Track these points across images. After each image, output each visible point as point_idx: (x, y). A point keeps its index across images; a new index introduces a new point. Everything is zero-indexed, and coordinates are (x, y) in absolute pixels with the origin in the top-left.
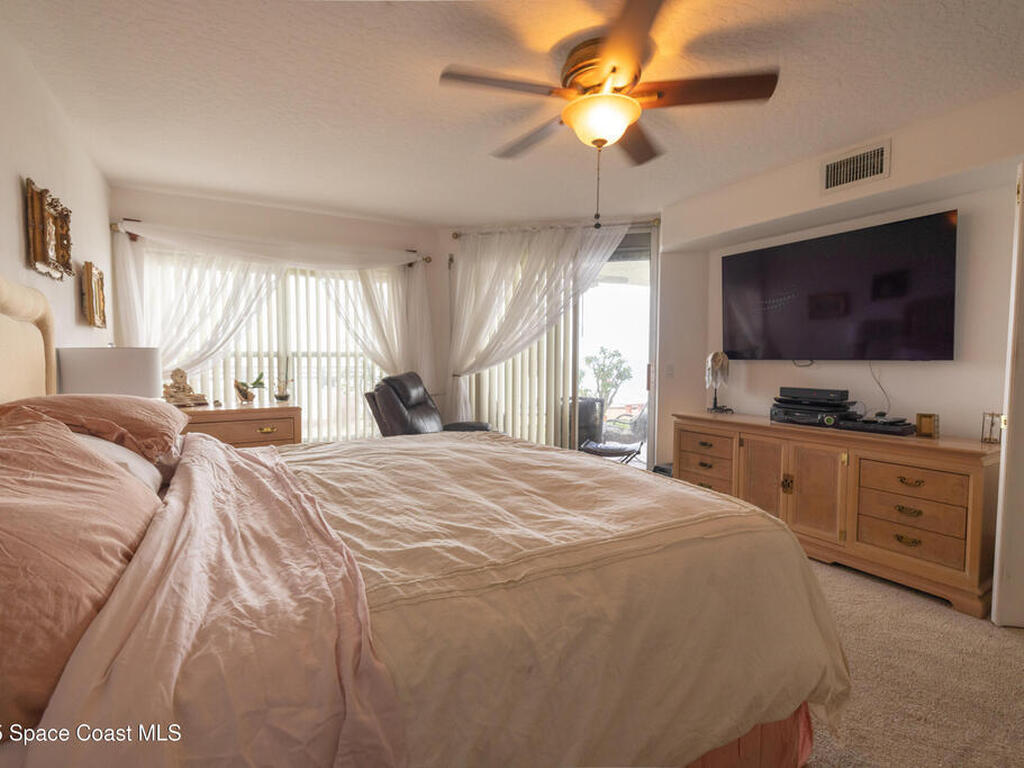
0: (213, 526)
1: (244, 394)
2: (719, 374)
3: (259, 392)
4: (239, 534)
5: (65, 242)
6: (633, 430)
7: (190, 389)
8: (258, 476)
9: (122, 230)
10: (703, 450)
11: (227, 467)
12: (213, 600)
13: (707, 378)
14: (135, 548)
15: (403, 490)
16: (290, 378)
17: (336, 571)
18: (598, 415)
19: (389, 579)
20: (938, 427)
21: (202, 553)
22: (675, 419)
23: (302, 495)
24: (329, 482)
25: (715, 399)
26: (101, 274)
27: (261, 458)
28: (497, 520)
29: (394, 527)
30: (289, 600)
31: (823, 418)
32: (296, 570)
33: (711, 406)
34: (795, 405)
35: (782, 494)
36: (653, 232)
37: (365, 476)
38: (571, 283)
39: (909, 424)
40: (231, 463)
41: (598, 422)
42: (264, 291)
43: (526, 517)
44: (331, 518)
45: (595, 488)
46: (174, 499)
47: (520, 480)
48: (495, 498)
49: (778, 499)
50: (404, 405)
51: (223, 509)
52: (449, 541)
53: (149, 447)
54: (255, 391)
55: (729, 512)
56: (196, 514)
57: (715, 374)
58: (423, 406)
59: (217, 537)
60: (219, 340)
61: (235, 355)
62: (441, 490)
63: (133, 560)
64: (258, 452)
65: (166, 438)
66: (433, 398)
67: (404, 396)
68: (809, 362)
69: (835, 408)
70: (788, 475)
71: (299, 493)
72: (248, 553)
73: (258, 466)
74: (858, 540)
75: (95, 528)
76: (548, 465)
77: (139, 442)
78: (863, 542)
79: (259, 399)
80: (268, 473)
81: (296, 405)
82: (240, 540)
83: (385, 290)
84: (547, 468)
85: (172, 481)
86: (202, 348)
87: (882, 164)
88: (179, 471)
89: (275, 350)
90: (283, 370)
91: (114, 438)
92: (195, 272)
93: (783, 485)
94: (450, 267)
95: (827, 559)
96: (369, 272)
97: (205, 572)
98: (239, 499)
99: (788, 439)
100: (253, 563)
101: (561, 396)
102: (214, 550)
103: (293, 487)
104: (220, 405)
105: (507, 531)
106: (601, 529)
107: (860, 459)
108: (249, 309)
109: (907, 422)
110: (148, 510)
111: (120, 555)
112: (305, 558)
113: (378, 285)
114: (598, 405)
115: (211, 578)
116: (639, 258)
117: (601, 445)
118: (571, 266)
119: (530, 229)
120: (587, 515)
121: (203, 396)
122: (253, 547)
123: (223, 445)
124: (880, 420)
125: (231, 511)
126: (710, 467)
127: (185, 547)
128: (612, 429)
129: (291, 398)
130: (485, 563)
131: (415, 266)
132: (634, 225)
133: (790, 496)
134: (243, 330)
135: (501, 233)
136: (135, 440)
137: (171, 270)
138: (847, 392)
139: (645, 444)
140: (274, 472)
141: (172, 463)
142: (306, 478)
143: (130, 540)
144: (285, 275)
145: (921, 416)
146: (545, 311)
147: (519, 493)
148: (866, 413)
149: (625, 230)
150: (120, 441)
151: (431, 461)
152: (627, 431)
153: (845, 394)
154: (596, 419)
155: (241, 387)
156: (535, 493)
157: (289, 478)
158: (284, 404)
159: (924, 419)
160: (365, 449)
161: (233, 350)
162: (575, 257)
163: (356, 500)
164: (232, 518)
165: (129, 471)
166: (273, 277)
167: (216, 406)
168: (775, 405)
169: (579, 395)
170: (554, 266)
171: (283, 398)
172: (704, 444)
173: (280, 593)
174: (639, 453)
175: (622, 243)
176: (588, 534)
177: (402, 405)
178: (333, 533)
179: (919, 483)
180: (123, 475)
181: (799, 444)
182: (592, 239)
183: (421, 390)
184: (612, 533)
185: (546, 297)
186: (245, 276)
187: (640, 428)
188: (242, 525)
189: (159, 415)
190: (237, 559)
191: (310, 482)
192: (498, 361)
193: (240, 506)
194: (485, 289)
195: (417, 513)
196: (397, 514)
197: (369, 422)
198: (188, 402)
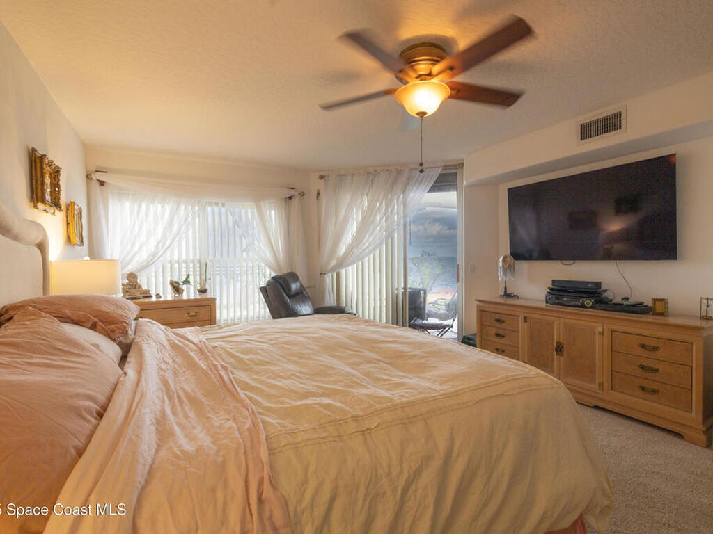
0: (158, 389)
1: (176, 288)
2: (508, 270)
3: (187, 288)
4: (176, 395)
5: (57, 189)
6: (447, 310)
7: (140, 287)
8: (188, 350)
9: (94, 179)
10: (498, 324)
11: (166, 343)
12: (159, 446)
13: (499, 274)
14: (105, 408)
15: (289, 360)
16: (208, 277)
17: (244, 422)
18: (422, 300)
19: (282, 429)
20: (668, 308)
21: (150, 410)
22: (477, 302)
23: (219, 365)
24: (238, 354)
25: (506, 288)
26: (80, 209)
27: (190, 337)
28: (356, 383)
29: (283, 389)
30: (211, 445)
31: (583, 302)
32: (216, 421)
33: (503, 293)
34: (562, 293)
35: (555, 356)
36: (459, 171)
37: (262, 350)
38: (402, 208)
39: (646, 306)
40: (169, 340)
41: (422, 305)
42: (190, 218)
43: (377, 380)
44: (240, 382)
45: (423, 357)
46: (130, 369)
47: (371, 351)
48: (353, 365)
49: (553, 360)
50: (288, 295)
51: (164, 376)
52: (323, 399)
53: (113, 331)
54: (184, 287)
55: (521, 375)
56: (146, 382)
57: (505, 271)
58: (301, 295)
59: (161, 397)
60: (159, 252)
61: (171, 262)
62: (315, 360)
63: (104, 418)
64: (187, 331)
65: (125, 324)
66: (307, 290)
67: (287, 289)
68: (572, 262)
69: (591, 294)
70: (560, 343)
71: (216, 363)
72: (182, 408)
73: (188, 343)
74: (612, 389)
75: (78, 396)
76: (390, 339)
77: (106, 328)
78: (616, 391)
79: (187, 292)
80: (195, 348)
81: (212, 296)
82: (176, 400)
83: (273, 215)
84: (388, 342)
85: (129, 355)
86: (148, 258)
87: (620, 123)
88: (133, 347)
89: (198, 257)
90: (203, 272)
91: (90, 325)
92: (144, 205)
93: (556, 350)
94: (317, 199)
95: (591, 403)
96: (262, 203)
97: (153, 424)
98: (175, 368)
99: (559, 317)
100: (186, 417)
101: (396, 287)
102: (159, 407)
103: (212, 359)
104: (160, 297)
105: (364, 391)
106: (430, 388)
107: (612, 331)
108: (180, 231)
109: (645, 304)
110: (113, 380)
111: (95, 414)
112: (222, 412)
113: (268, 212)
114: (422, 292)
115: (157, 428)
116: (449, 190)
117: (425, 322)
118: (402, 196)
119: (373, 172)
120: (419, 377)
121: (149, 291)
122: (186, 405)
123: (163, 327)
124: (625, 303)
125: (169, 376)
126: (504, 337)
127: (140, 407)
128: (432, 309)
129: (208, 291)
130: (349, 416)
131: (293, 199)
132: (445, 167)
133: (561, 357)
134: (176, 244)
135: (353, 174)
136: (103, 326)
137: (128, 204)
138: (600, 283)
139: (456, 320)
140: (198, 347)
141: (129, 341)
142: (221, 351)
143: (102, 403)
144: (205, 206)
145: (655, 300)
146: (384, 229)
147: (370, 361)
148: (614, 298)
149: (439, 171)
150: (93, 327)
151: (306, 337)
152: (443, 311)
153: (598, 285)
154: (421, 302)
155: (175, 284)
156: (381, 361)
157: (209, 352)
158: (204, 296)
159: (657, 303)
160: (261, 329)
161: (169, 259)
162: (404, 191)
163: (256, 368)
164: (170, 382)
165: (100, 351)
166: (196, 208)
167: (157, 298)
168: (548, 292)
169: (409, 286)
170: (390, 197)
171: (203, 291)
172: (498, 320)
173: (205, 440)
174: (452, 327)
175: (437, 180)
176: (421, 393)
177: (285, 295)
178: (241, 393)
179: (656, 349)
180: (96, 354)
181: (567, 320)
182: (416, 178)
183: (298, 284)
184: (437, 391)
185: (384, 219)
186: (177, 209)
187: (452, 310)
188: (178, 388)
189: (119, 307)
190: (175, 414)
191: (224, 355)
192: (352, 263)
193: (176, 373)
194: (342, 213)
195: (301, 378)
196: (286, 378)
197: (262, 305)
198: (138, 295)
